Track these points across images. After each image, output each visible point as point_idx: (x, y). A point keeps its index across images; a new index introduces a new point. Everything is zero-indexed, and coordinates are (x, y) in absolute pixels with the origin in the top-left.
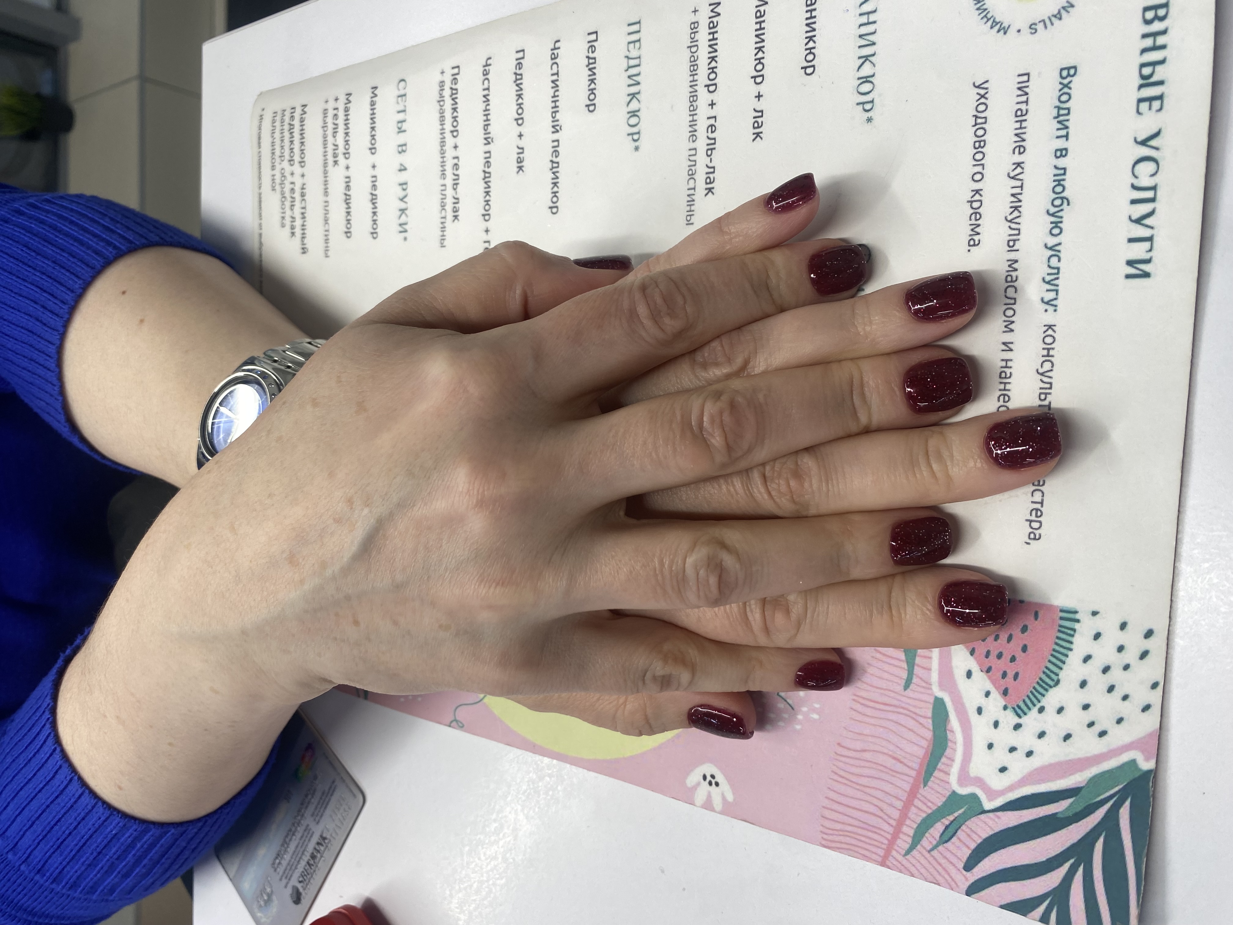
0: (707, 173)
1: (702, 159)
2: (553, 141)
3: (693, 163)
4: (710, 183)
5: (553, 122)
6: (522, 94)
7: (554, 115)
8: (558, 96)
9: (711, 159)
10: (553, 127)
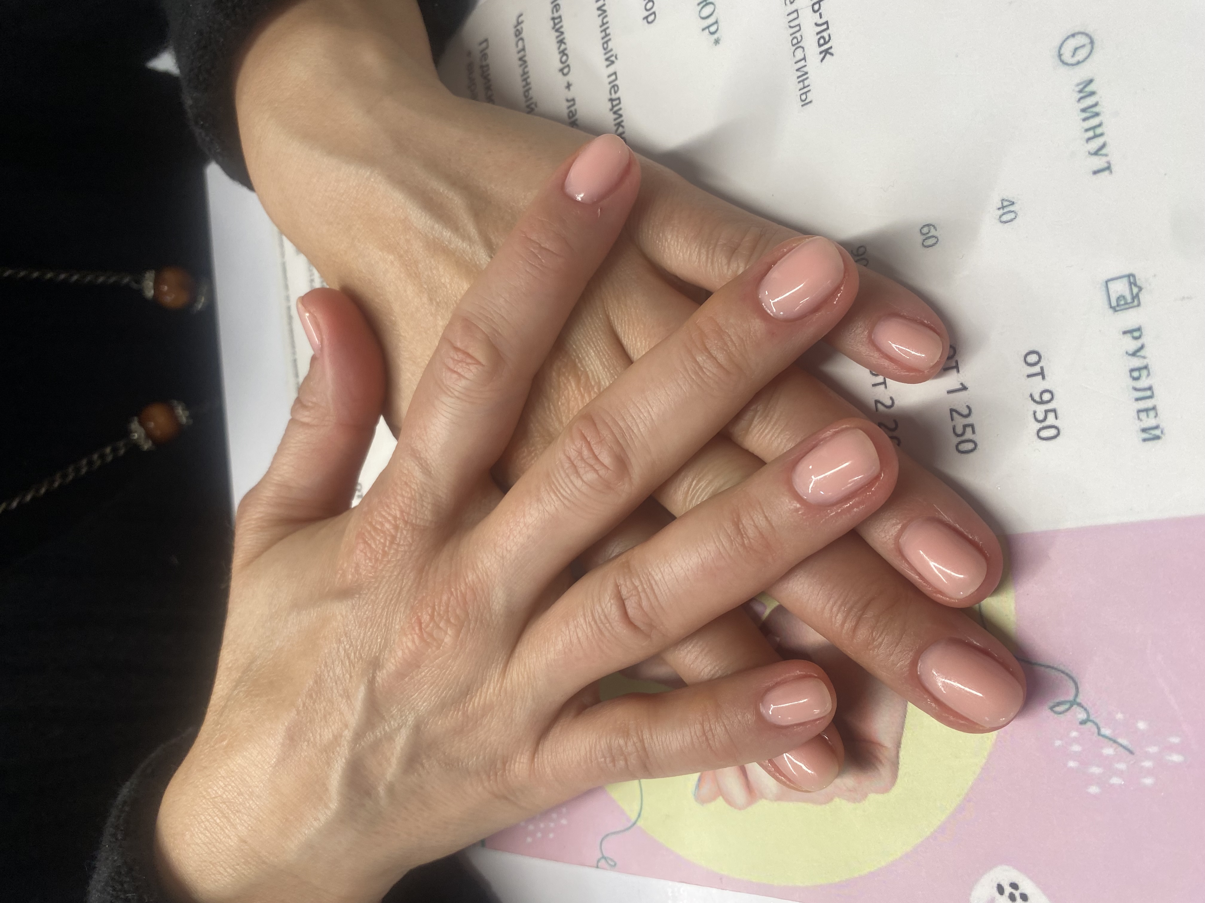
0: (818, 34)
1: (808, 20)
2: (609, 76)
3: (798, 28)
4: (826, 43)
5: (605, 54)
6: (564, 38)
7: (605, 46)
8: (607, 23)
9: (820, 15)
10: (607, 59)
